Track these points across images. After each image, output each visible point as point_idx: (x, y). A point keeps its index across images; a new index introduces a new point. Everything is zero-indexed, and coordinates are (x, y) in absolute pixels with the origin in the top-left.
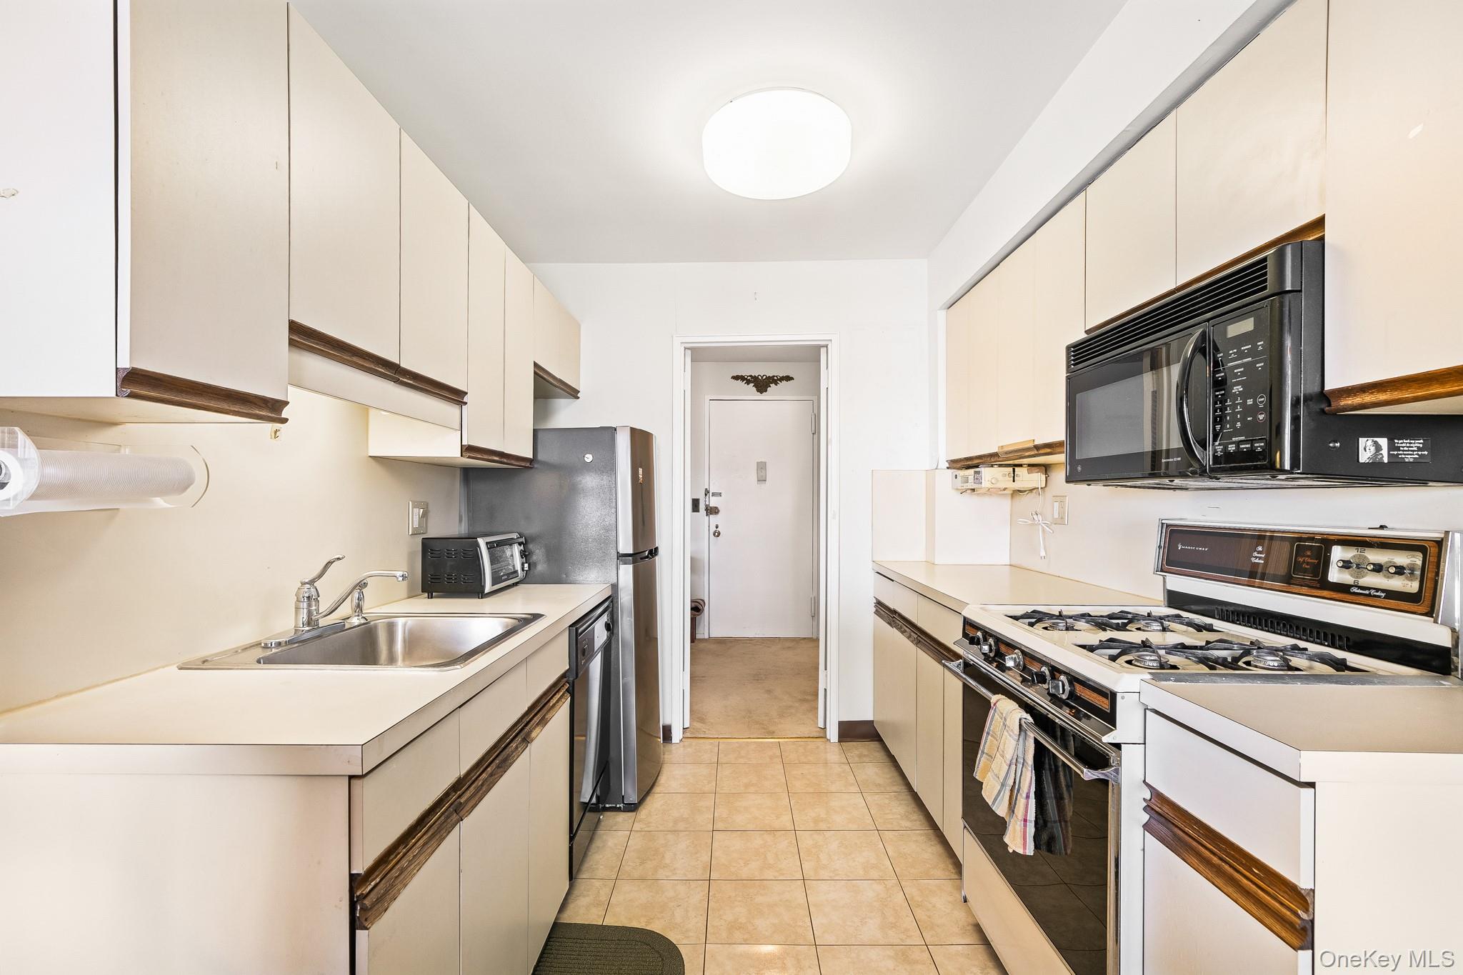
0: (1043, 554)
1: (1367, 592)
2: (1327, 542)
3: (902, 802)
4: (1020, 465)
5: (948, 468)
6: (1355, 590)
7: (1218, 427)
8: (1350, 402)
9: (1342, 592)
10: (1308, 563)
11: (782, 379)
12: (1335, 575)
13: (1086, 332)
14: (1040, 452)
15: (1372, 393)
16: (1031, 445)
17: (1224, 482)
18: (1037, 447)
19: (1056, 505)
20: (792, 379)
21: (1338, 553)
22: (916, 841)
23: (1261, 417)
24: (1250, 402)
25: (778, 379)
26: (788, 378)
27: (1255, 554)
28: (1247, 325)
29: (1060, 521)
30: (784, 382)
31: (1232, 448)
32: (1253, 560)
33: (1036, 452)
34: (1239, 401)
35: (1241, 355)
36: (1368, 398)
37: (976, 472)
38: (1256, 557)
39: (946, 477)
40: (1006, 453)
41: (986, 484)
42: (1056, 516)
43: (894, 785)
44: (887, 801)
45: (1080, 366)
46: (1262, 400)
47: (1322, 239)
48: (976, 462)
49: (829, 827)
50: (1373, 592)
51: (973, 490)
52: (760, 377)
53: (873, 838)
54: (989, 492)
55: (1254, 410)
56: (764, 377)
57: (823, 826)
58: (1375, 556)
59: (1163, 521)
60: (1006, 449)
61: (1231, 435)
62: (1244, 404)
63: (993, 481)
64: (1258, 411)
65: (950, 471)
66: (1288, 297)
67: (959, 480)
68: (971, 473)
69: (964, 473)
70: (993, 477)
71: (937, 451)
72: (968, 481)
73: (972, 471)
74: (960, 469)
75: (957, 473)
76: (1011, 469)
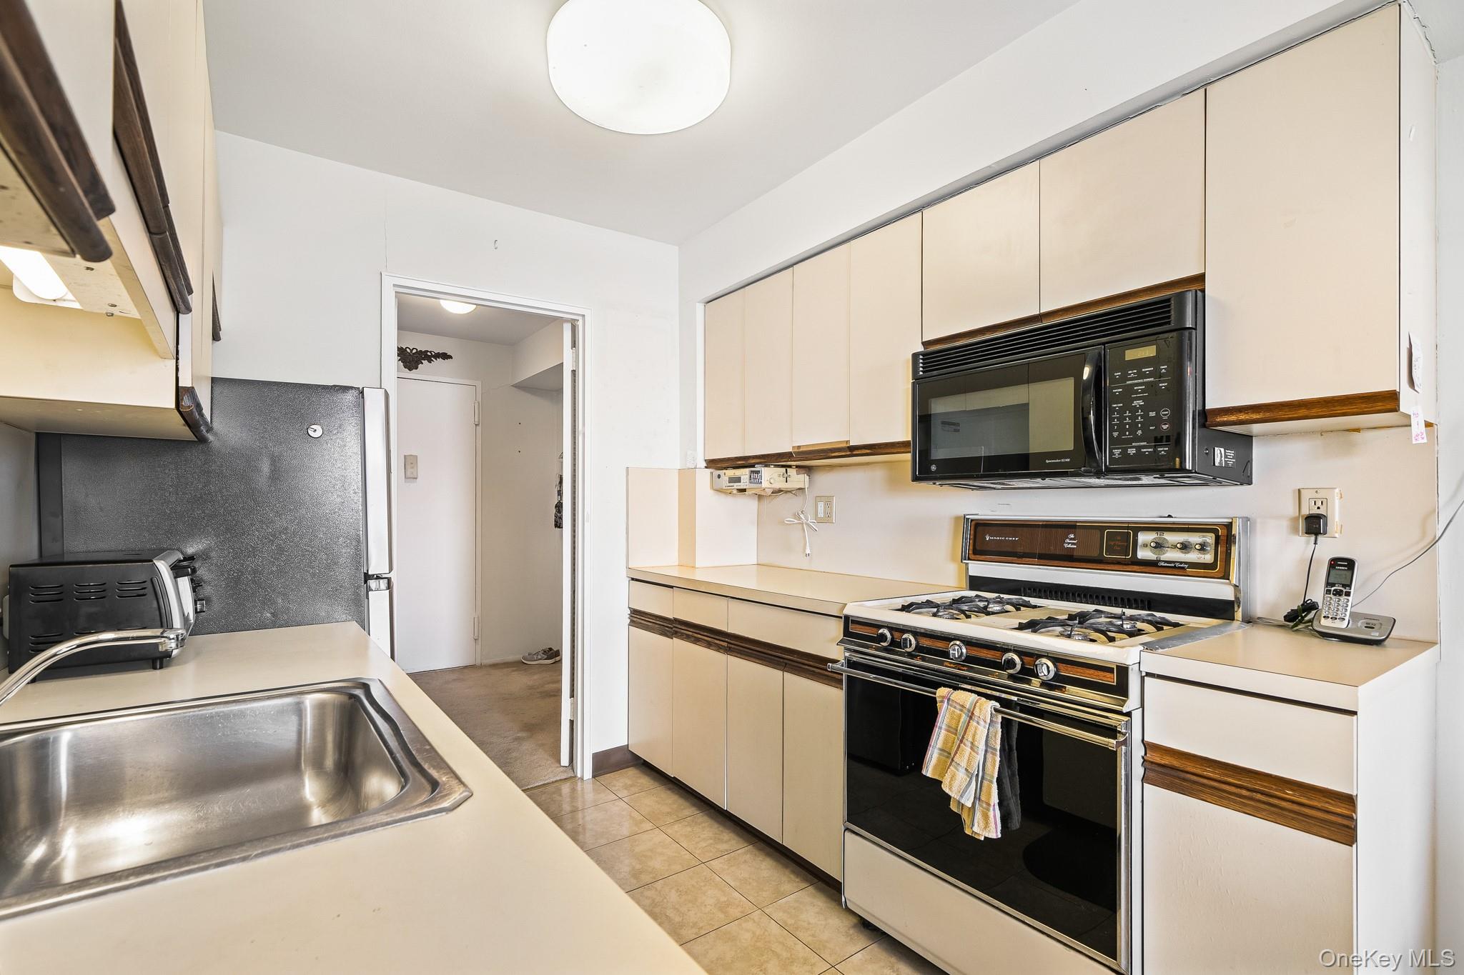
0: (808, 551)
1: (1173, 565)
2: (1133, 529)
3: (703, 825)
4: (793, 466)
5: (706, 467)
6: (1163, 564)
7: (1115, 434)
8: (1225, 419)
9: (1151, 566)
10: (1118, 546)
11: (438, 356)
12: (1143, 554)
13: (924, 343)
14: (854, 453)
15: (1247, 413)
16: (844, 445)
19: (821, 505)
20: (450, 357)
21: (1143, 537)
22: (745, 861)
23: (1165, 427)
24: (1152, 414)
25: (432, 356)
26: (445, 356)
27: (1068, 541)
28: (1149, 351)
29: (828, 518)
30: (440, 360)
31: (1132, 451)
32: (1066, 545)
33: (849, 453)
34: (1140, 412)
35: (1141, 375)
37: (751, 472)
38: (1069, 543)
39: (706, 477)
40: (794, 454)
41: (765, 484)
42: (821, 514)
43: (683, 809)
44: (689, 829)
45: (935, 373)
46: (1165, 413)
47: (1203, 291)
48: (750, 462)
49: (654, 878)
50: (1177, 565)
51: (744, 490)
52: (408, 350)
53: (705, 874)
54: (760, 494)
55: (1158, 420)
56: (414, 351)
57: (646, 878)
58: (1177, 538)
59: (967, 517)
60: (804, 449)
61: (1130, 441)
62: (1145, 416)
63: (772, 481)
64: (1161, 422)
65: (709, 471)
66: (1187, 333)
67: (725, 479)
68: (744, 473)
69: (731, 473)
70: (771, 477)
71: (695, 450)
72: (738, 480)
73: (747, 471)
74: (726, 468)
75: (721, 472)
76: (784, 469)
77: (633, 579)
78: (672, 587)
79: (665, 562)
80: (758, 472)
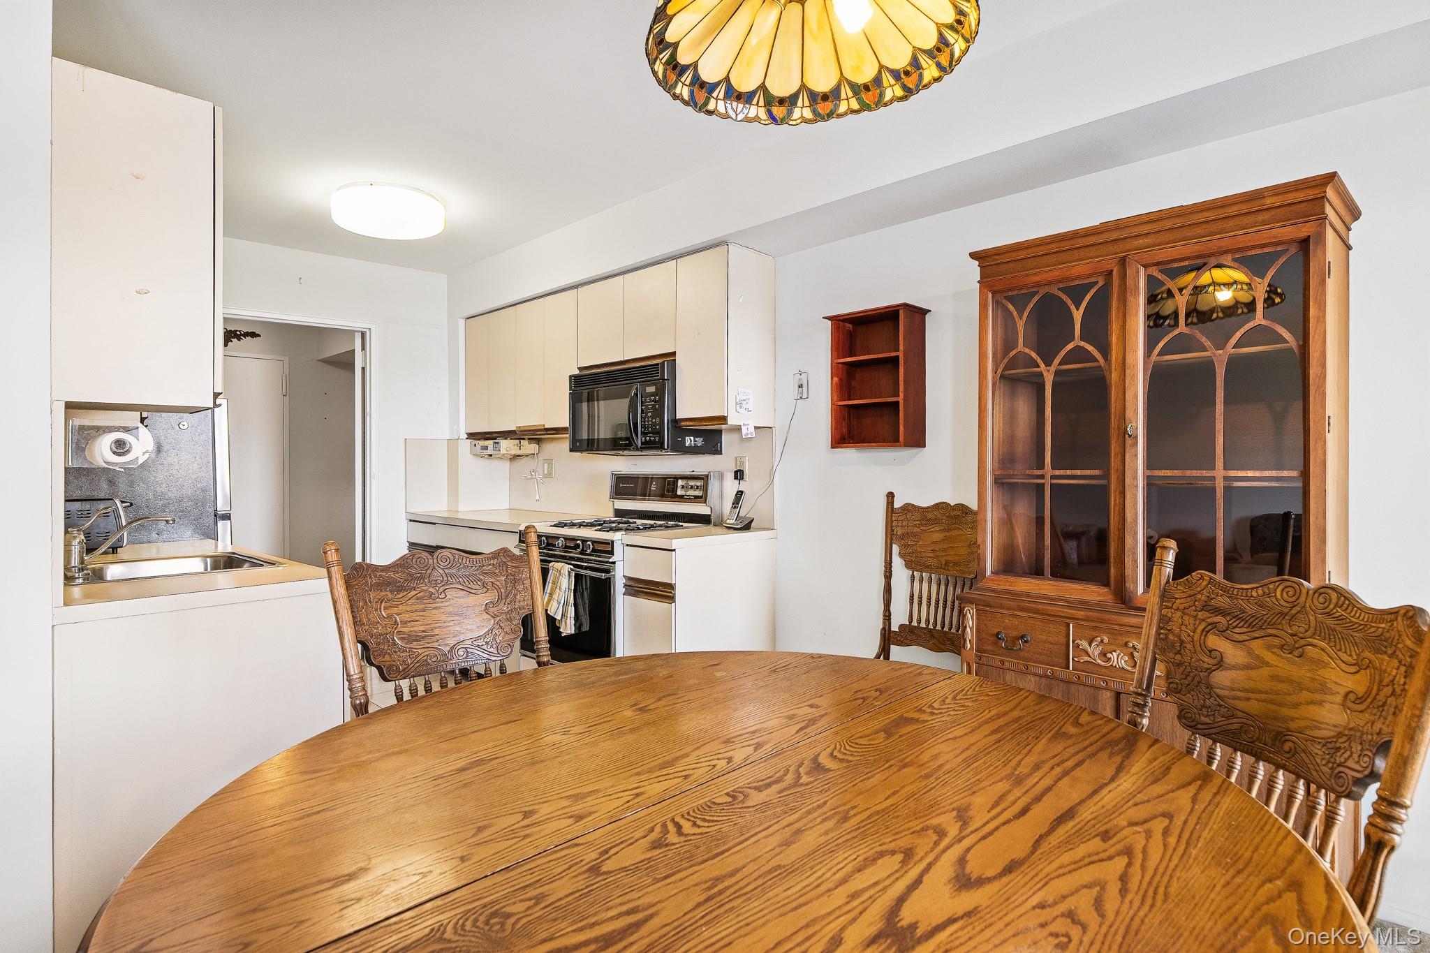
0: (538, 498)
2: (676, 478)
4: (524, 439)
5: (467, 438)
6: (685, 497)
7: (642, 430)
8: (683, 424)
9: (682, 499)
11: (246, 334)
12: (680, 492)
13: (578, 369)
14: (547, 432)
15: (689, 421)
16: (541, 428)
17: (644, 452)
18: (547, 430)
19: (546, 465)
20: (259, 336)
21: (680, 483)
23: (657, 427)
24: (654, 420)
25: (241, 335)
26: (254, 335)
27: (652, 486)
29: (549, 475)
30: (249, 338)
31: (647, 438)
32: (651, 488)
33: (545, 432)
34: (650, 419)
35: (651, 401)
36: (688, 423)
37: (495, 443)
39: (466, 445)
40: (522, 431)
41: (503, 451)
42: (546, 472)
45: (578, 388)
46: (658, 420)
47: (675, 360)
48: (494, 435)
50: (689, 497)
51: (491, 455)
54: (502, 458)
55: (654, 424)
58: (692, 483)
59: (614, 473)
60: (522, 429)
61: (647, 434)
64: (657, 425)
65: (468, 441)
66: (665, 381)
67: (478, 447)
68: (490, 443)
69: (482, 443)
70: (506, 445)
71: (458, 426)
72: (486, 448)
73: (492, 442)
74: (479, 440)
75: (477, 442)
76: (518, 441)
77: (410, 521)
78: (434, 524)
79: (437, 506)
80: (498, 443)
